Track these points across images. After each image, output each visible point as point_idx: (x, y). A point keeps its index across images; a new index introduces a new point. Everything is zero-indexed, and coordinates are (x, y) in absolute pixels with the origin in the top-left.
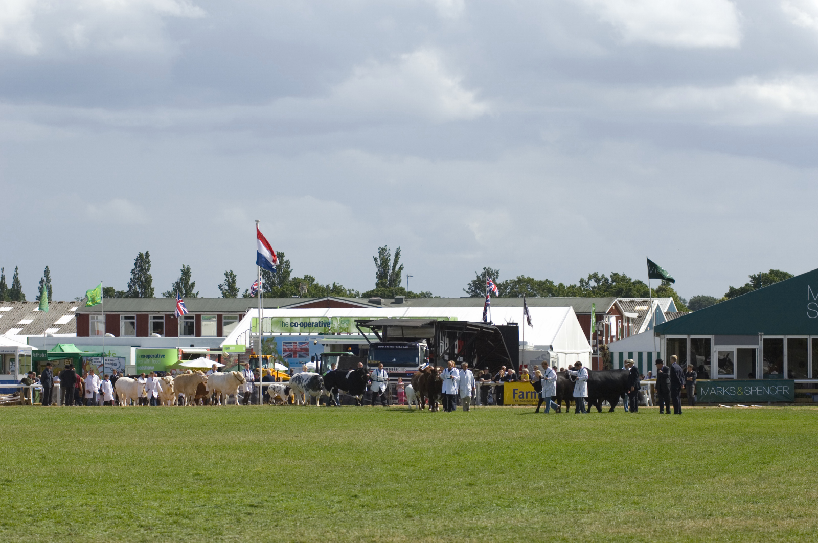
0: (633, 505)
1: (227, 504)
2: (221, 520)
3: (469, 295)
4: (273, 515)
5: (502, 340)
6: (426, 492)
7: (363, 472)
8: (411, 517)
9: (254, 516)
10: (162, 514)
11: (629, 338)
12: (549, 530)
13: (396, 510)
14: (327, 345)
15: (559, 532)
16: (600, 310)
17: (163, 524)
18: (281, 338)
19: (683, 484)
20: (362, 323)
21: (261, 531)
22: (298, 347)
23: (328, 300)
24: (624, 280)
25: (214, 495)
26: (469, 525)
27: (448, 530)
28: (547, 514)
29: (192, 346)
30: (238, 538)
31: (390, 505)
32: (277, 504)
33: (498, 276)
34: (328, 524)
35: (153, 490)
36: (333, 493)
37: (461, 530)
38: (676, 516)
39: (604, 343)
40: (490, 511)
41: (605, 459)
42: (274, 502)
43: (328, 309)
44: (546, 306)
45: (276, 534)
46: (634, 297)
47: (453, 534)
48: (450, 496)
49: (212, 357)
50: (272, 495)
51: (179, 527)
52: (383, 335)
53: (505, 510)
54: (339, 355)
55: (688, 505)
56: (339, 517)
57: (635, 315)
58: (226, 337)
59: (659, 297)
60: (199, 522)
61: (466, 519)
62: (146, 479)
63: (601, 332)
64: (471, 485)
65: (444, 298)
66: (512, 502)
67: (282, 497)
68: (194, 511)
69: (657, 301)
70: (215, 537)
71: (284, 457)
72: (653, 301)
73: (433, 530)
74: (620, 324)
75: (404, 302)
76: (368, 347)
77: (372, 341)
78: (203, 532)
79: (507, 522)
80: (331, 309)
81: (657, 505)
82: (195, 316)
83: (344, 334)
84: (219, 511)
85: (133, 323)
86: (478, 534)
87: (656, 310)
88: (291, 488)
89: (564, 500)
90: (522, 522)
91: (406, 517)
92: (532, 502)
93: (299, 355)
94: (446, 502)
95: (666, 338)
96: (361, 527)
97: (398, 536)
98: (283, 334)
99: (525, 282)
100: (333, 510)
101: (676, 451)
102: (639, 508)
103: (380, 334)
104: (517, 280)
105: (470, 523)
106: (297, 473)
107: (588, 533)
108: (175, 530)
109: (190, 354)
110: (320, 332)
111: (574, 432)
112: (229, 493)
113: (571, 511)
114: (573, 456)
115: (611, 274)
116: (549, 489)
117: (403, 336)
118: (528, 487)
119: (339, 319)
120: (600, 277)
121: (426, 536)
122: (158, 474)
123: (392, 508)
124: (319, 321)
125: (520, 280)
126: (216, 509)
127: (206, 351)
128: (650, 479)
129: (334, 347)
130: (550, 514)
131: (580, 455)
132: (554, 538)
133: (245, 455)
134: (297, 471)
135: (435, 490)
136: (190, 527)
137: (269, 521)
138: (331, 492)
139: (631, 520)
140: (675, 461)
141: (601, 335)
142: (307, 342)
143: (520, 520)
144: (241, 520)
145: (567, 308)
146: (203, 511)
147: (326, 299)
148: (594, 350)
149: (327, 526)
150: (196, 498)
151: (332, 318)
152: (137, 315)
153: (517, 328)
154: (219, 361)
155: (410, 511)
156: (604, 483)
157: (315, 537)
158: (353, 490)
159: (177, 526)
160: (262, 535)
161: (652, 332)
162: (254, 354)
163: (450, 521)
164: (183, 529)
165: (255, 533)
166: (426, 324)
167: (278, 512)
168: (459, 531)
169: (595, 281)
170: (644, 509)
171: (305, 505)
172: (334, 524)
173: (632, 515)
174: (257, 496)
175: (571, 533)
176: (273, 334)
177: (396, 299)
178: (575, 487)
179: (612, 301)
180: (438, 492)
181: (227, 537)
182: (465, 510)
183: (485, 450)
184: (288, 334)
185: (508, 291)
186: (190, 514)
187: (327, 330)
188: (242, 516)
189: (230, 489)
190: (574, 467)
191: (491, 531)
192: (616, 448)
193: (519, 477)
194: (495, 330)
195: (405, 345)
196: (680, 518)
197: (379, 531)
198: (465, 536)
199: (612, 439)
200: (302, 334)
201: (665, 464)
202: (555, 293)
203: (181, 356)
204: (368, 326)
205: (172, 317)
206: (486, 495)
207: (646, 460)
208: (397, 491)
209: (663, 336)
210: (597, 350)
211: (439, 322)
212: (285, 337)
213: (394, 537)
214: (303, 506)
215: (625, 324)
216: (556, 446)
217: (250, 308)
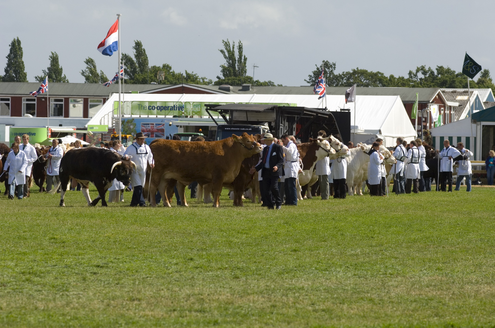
0: (437, 271)
1: (76, 265)
2: (69, 279)
3: (309, 85)
4: (115, 275)
5: (335, 124)
6: (255, 257)
7: (202, 238)
8: (237, 278)
9: (98, 275)
10: (17, 272)
11: (451, 124)
12: (358, 292)
13: (226, 272)
14: (181, 127)
15: (368, 293)
16: (424, 99)
17: (16, 282)
18: (140, 120)
19: (484, 254)
20: (211, 107)
21: (103, 288)
22: (155, 128)
23: (183, 87)
24: (448, 72)
25: (65, 256)
26: (288, 285)
27: (269, 290)
28: (359, 277)
29: (61, 125)
30: (82, 294)
31: (221, 267)
32: (121, 265)
33: (335, 68)
34: (163, 283)
35: (11, 251)
36: (171, 256)
37: (280, 290)
38: (474, 281)
39: (428, 129)
40: (308, 274)
41: (419, 230)
42: (119, 263)
43: (182, 95)
44: (377, 94)
45: (116, 291)
46: (457, 88)
47: (272, 293)
48: (275, 260)
49: (78, 135)
50: (118, 257)
51: (31, 284)
52: (229, 119)
53: (322, 273)
54: (190, 135)
55: (486, 272)
56: (174, 277)
57: (457, 104)
58: (91, 118)
59: (479, 88)
60: (48, 280)
61: (287, 281)
62: (7, 242)
63: (426, 118)
64: (295, 251)
65: (285, 86)
66: (329, 267)
67: (126, 259)
68: (46, 270)
69: (476, 92)
70: (61, 294)
71: (132, 224)
72: (473, 92)
73: (256, 289)
74: (442, 112)
75: (251, 89)
76: (216, 129)
77: (220, 123)
78: (51, 288)
79: (322, 284)
80: (184, 94)
81: (458, 271)
82: (63, 99)
83: (196, 117)
84: (68, 271)
85: (8, 105)
86: (294, 293)
87: (476, 100)
88: (135, 251)
89: (376, 265)
90: (336, 283)
91: (234, 278)
92: (348, 267)
93: (156, 135)
94: (271, 265)
95: (482, 124)
96: (193, 286)
97: (224, 295)
98: (142, 116)
99: (358, 73)
100: (170, 271)
101: (483, 225)
102: (442, 274)
103: (228, 117)
104: (351, 72)
105: (289, 284)
106: (142, 238)
107: (392, 294)
108: (26, 286)
109: (58, 133)
110: (175, 115)
111: (393, 206)
112: (79, 255)
113: (381, 275)
114: (390, 227)
115: (437, 67)
116: (364, 255)
117: (247, 119)
118: (346, 253)
119: (191, 103)
120: (427, 69)
121: (249, 294)
122: (18, 238)
123: (223, 270)
124: (174, 106)
125: (355, 72)
126: (65, 269)
127: (73, 130)
128: (455, 248)
129: (187, 128)
130: (361, 277)
131: (396, 226)
132: (362, 298)
133: (98, 222)
134: (143, 236)
135: (263, 255)
136: (40, 284)
137: (111, 280)
138: (170, 255)
139: (433, 284)
140: (481, 233)
141: (426, 121)
142: (163, 123)
143: (335, 282)
144: (87, 279)
145: (395, 97)
146: (54, 271)
147: (181, 85)
148: (418, 135)
149: (163, 284)
150: (49, 259)
151: (185, 102)
152: (12, 97)
153: (349, 114)
154: (85, 140)
155: (238, 272)
156: (414, 251)
157: (151, 294)
158: (190, 254)
159: (29, 283)
160: (104, 292)
161: (470, 118)
162: (115, 134)
163: (272, 282)
164: (34, 285)
165: (97, 290)
166: (268, 109)
167: (120, 272)
168: (278, 291)
169: (423, 73)
170: (446, 276)
171: (145, 266)
172: (169, 283)
173: (436, 279)
174: (103, 258)
175: (378, 295)
176: (133, 116)
177: (243, 86)
178: (388, 254)
179: (436, 91)
180: (265, 256)
181: (71, 293)
182: (287, 273)
183: (311, 221)
184: (146, 116)
185: (345, 81)
186: (42, 273)
187: (181, 113)
188: (88, 275)
189: (79, 251)
190: (389, 237)
191: (306, 291)
192: (429, 221)
193: (339, 245)
194: (329, 115)
195: (249, 127)
196: (477, 282)
197: (208, 290)
198: (283, 295)
199: (428, 213)
200: (159, 116)
201: (472, 236)
202: (386, 84)
203: (50, 134)
204: (216, 110)
205: (43, 100)
206: (308, 260)
207: (455, 232)
208: (229, 255)
209: (479, 123)
210: (421, 135)
211: (280, 108)
212: (144, 119)
213: (221, 295)
214: (143, 267)
215: (447, 112)
216: (376, 218)
217: (113, 93)
